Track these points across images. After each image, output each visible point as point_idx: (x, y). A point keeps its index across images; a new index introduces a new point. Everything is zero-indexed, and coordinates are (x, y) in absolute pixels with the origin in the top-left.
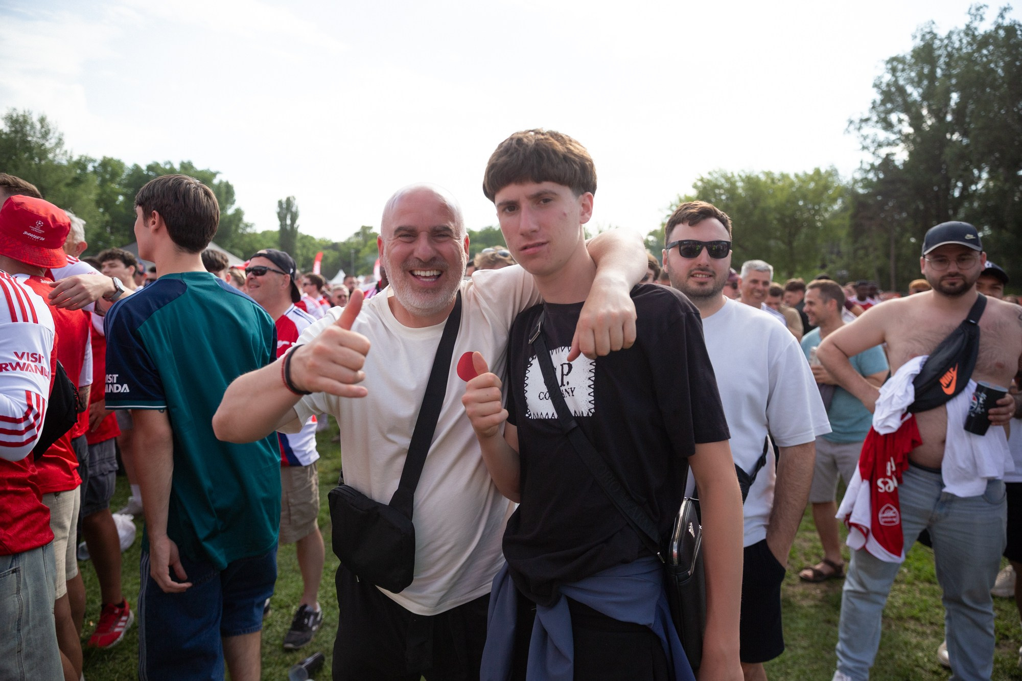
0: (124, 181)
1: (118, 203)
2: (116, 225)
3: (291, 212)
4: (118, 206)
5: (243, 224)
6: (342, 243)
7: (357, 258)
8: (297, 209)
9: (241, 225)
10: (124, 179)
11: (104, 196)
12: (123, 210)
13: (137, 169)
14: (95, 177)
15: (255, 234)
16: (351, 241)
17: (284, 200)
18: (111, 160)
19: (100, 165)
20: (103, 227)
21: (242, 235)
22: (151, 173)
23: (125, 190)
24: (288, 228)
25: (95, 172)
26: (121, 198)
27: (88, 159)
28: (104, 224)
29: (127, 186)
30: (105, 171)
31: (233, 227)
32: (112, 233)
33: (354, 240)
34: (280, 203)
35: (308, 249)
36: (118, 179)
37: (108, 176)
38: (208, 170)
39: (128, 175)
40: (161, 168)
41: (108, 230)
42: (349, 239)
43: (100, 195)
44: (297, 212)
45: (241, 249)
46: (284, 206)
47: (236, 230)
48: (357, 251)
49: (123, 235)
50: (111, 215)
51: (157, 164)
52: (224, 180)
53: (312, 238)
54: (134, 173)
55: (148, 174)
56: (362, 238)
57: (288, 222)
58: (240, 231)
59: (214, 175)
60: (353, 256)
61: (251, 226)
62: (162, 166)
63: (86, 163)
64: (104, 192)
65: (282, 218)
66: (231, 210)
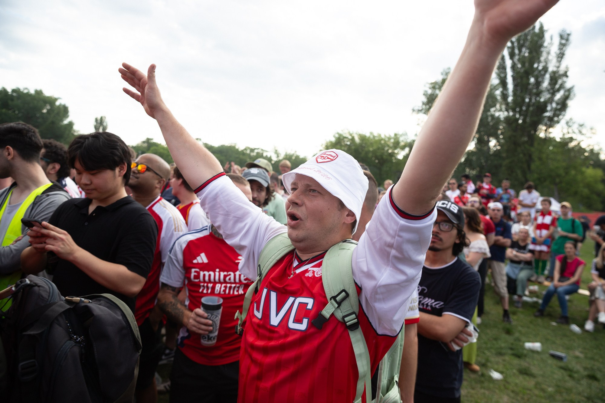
3: (103, 126)
5: (73, 130)
8: (107, 124)
13: (4, 90)
17: (99, 118)
22: (14, 94)
34: (96, 120)
38: (53, 96)
46: (99, 121)
52: (63, 103)
55: (12, 95)
56: (147, 145)
59: (56, 99)
65: (97, 127)
66: (66, 122)
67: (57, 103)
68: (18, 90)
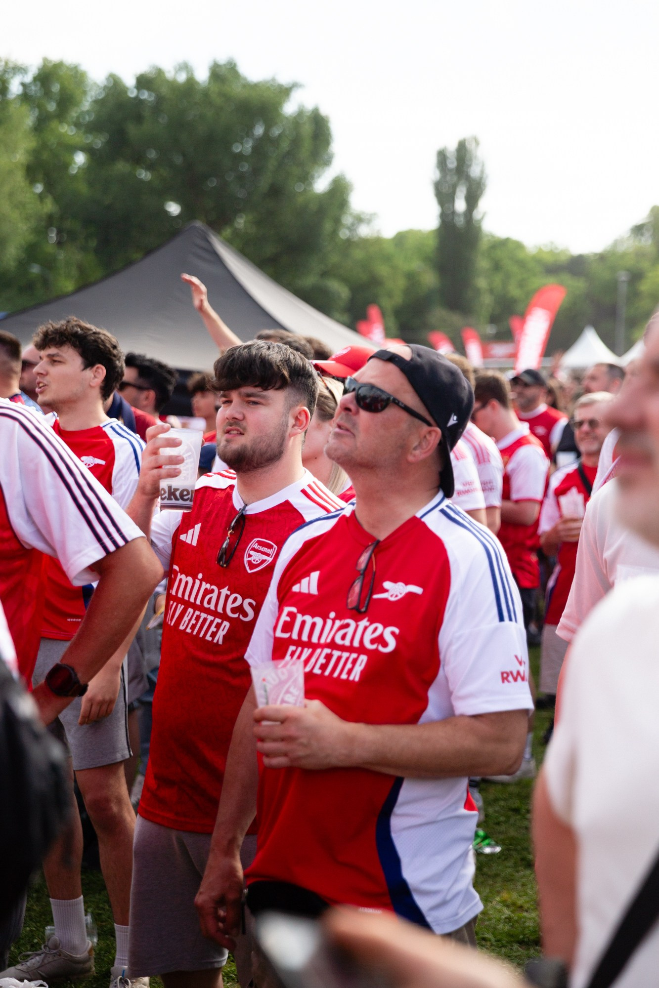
0: (87, 118)
1: (74, 170)
2: (68, 224)
3: (468, 178)
4: (74, 177)
5: (351, 214)
6: (596, 254)
7: (634, 295)
8: (482, 172)
9: (347, 220)
10: (88, 112)
11: (45, 156)
12: (83, 188)
13: (115, 86)
14: (25, 109)
15: (378, 241)
16: (621, 249)
17: (452, 147)
18: (59, 66)
19: (36, 79)
20: (41, 232)
21: (349, 243)
22: (145, 95)
23: (89, 139)
24: (460, 222)
25: (26, 97)
26: (80, 159)
27: (11, 65)
28: (43, 223)
29: (93, 128)
30: (47, 93)
31: (328, 226)
32: (60, 244)
33: (630, 245)
34: (442, 157)
35: (508, 276)
36: (74, 114)
37: (52, 107)
38: (274, 80)
39: (96, 102)
40: (167, 81)
41: (53, 236)
42: (616, 243)
43: (36, 153)
44: (481, 178)
45: (345, 280)
46: (452, 164)
47: (335, 232)
48: (636, 276)
49: (84, 249)
50: (57, 200)
51: (160, 72)
52: (309, 106)
53: (519, 246)
54: (107, 96)
55: (137, 98)
56: (650, 242)
57: (460, 205)
58: (344, 234)
59: (285, 92)
60: (624, 289)
61: (369, 221)
62: (170, 74)
63: (7, 76)
64: (44, 146)
65: (444, 196)
66: (321, 184)
67: (289, 108)
68: (152, 76)
